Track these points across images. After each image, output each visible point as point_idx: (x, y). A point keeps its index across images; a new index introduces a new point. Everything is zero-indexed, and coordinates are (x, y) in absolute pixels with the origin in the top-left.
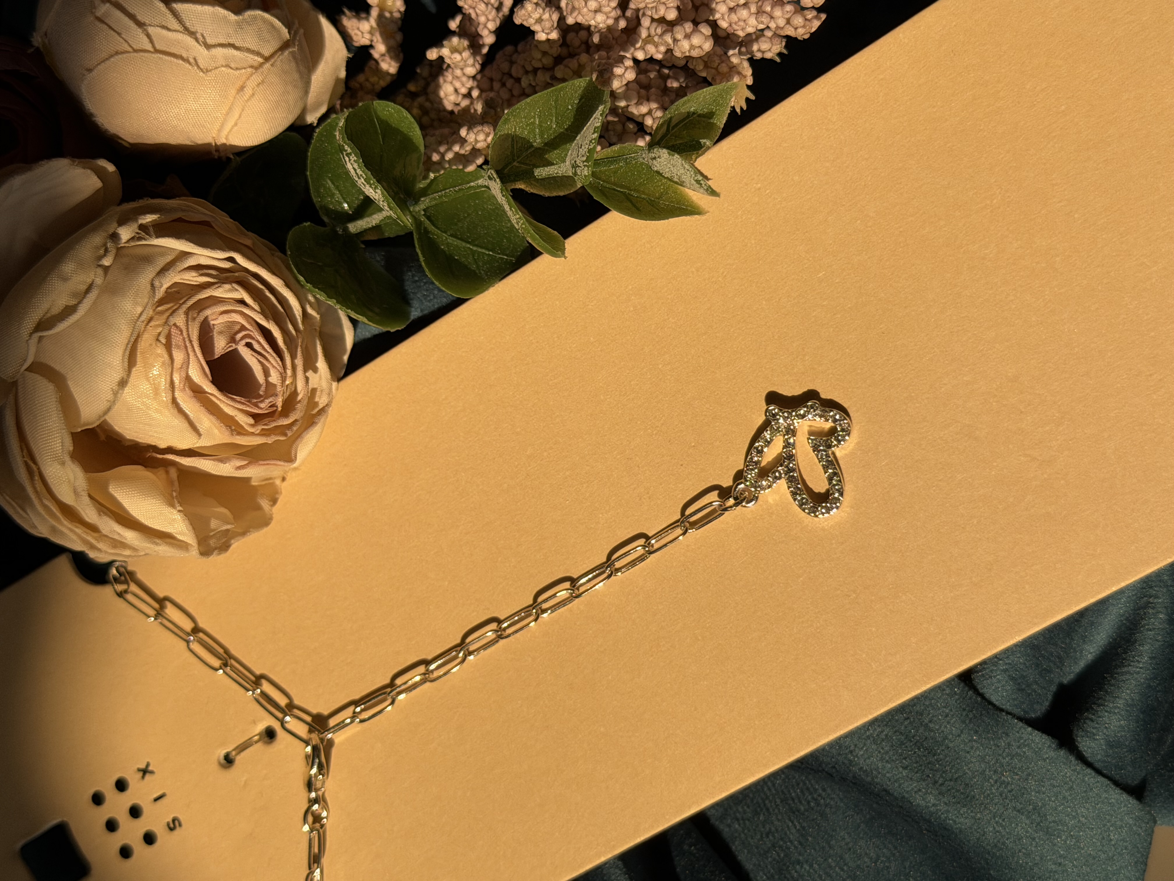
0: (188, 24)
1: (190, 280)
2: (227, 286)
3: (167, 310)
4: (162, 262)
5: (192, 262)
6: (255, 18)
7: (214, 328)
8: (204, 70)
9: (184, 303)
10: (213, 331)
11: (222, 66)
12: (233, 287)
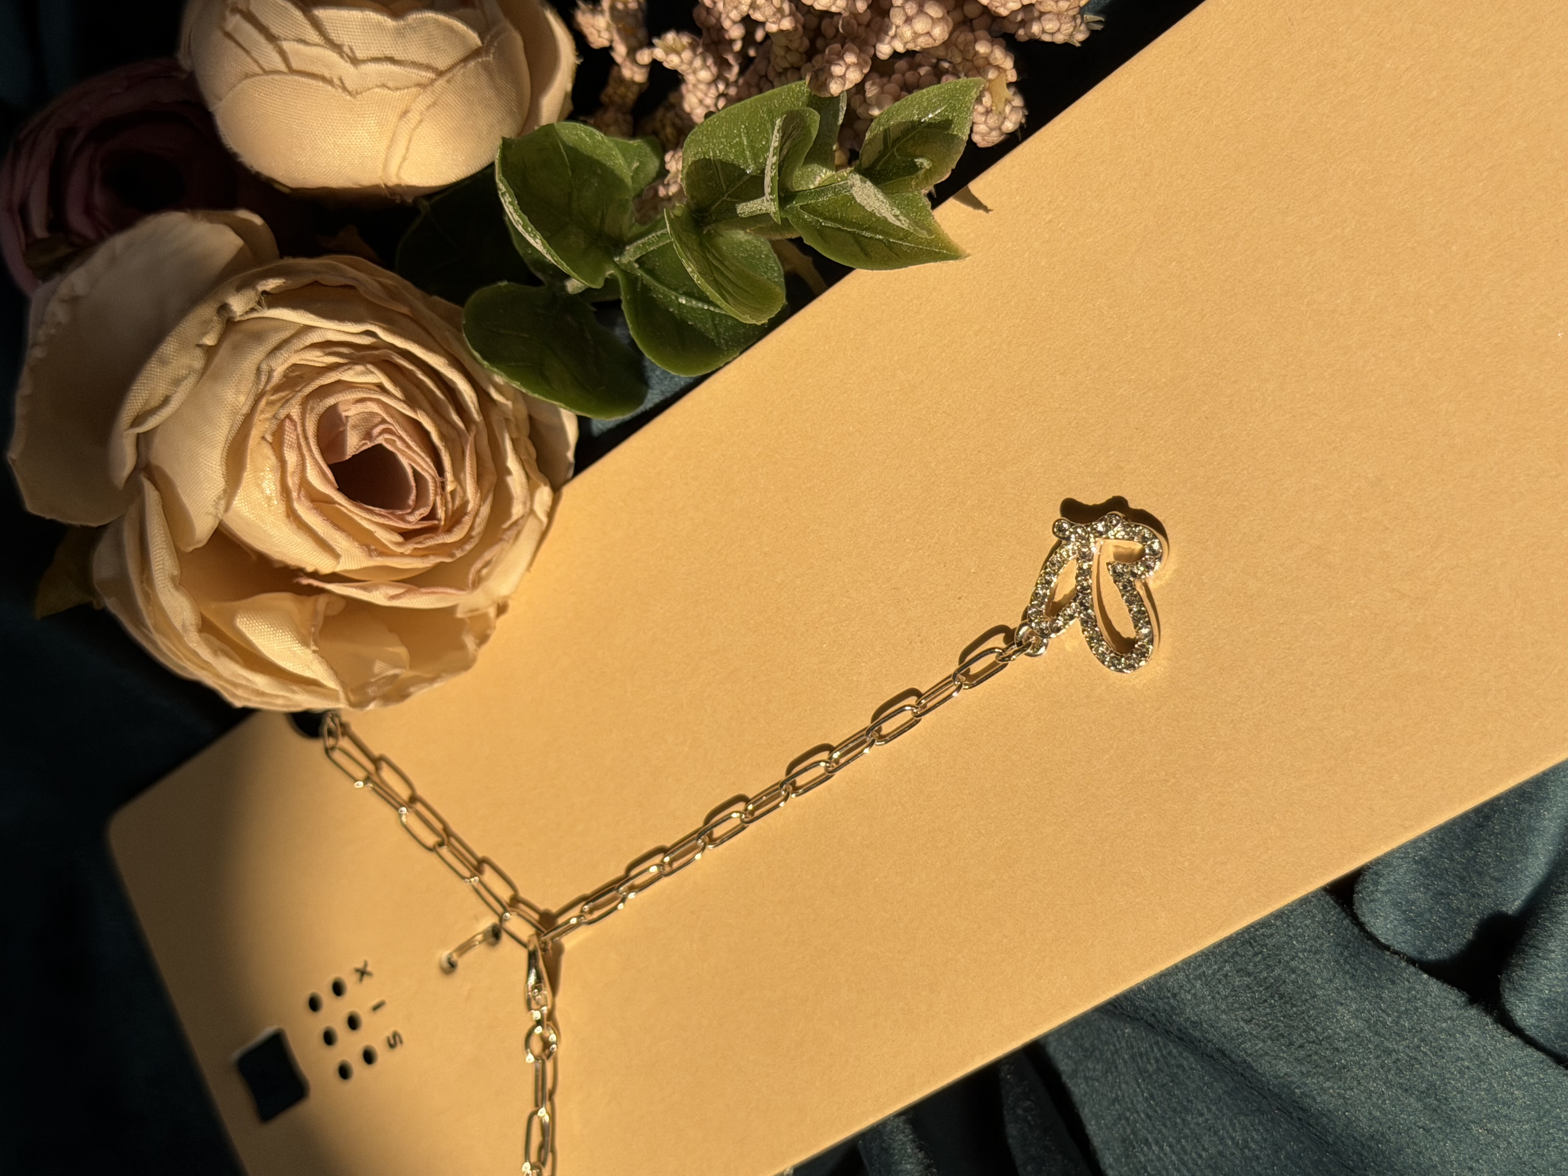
0: (333, 36)
1: (314, 361)
2: (359, 368)
3: (279, 400)
4: (275, 339)
5: (315, 338)
6: (425, 22)
7: (347, 421)
8: (354, 93)
9: (299, 391)
10: (345, 425)
11: (378, 86)
12: (367, 369)
